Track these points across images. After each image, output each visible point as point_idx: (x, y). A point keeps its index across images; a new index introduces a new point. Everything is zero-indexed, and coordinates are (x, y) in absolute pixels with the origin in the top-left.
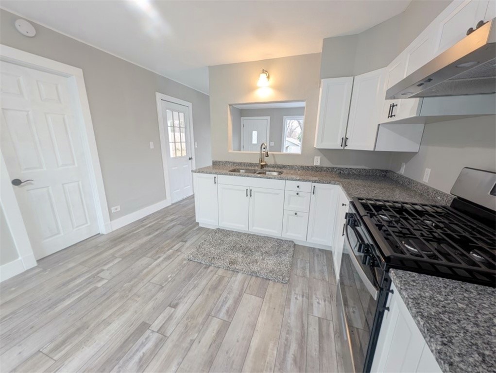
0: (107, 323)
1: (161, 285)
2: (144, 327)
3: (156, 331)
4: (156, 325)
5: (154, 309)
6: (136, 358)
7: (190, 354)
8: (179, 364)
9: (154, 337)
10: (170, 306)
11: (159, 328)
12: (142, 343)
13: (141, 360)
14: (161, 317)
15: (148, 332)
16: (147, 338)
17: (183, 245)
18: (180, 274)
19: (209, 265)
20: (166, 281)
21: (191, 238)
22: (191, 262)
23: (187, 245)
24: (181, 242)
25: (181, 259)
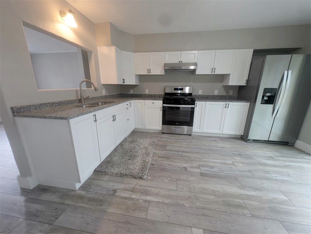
0: (214, 193)
1: (176, 181)
2: (202, 175)
3: (200, 169)
4: (198, 171)
5: (192, 176)
6: (212, 170)
7: (199, 157)
8: (204, 159)
9: (202, 168)
10: (186, 170)
11: (199, 169)
12: (207, 171)
13: (212, 168)
14: (194, 171)
15: (203, 172)
16: (205, 171)
17: (122, 190)
18: (162, 175)
19: (151, 164)
20: (172, 180)
21: (107, 188)
22: (148, 174)
23: (122, 186)
24: (116, 194)
25: (146, 182)
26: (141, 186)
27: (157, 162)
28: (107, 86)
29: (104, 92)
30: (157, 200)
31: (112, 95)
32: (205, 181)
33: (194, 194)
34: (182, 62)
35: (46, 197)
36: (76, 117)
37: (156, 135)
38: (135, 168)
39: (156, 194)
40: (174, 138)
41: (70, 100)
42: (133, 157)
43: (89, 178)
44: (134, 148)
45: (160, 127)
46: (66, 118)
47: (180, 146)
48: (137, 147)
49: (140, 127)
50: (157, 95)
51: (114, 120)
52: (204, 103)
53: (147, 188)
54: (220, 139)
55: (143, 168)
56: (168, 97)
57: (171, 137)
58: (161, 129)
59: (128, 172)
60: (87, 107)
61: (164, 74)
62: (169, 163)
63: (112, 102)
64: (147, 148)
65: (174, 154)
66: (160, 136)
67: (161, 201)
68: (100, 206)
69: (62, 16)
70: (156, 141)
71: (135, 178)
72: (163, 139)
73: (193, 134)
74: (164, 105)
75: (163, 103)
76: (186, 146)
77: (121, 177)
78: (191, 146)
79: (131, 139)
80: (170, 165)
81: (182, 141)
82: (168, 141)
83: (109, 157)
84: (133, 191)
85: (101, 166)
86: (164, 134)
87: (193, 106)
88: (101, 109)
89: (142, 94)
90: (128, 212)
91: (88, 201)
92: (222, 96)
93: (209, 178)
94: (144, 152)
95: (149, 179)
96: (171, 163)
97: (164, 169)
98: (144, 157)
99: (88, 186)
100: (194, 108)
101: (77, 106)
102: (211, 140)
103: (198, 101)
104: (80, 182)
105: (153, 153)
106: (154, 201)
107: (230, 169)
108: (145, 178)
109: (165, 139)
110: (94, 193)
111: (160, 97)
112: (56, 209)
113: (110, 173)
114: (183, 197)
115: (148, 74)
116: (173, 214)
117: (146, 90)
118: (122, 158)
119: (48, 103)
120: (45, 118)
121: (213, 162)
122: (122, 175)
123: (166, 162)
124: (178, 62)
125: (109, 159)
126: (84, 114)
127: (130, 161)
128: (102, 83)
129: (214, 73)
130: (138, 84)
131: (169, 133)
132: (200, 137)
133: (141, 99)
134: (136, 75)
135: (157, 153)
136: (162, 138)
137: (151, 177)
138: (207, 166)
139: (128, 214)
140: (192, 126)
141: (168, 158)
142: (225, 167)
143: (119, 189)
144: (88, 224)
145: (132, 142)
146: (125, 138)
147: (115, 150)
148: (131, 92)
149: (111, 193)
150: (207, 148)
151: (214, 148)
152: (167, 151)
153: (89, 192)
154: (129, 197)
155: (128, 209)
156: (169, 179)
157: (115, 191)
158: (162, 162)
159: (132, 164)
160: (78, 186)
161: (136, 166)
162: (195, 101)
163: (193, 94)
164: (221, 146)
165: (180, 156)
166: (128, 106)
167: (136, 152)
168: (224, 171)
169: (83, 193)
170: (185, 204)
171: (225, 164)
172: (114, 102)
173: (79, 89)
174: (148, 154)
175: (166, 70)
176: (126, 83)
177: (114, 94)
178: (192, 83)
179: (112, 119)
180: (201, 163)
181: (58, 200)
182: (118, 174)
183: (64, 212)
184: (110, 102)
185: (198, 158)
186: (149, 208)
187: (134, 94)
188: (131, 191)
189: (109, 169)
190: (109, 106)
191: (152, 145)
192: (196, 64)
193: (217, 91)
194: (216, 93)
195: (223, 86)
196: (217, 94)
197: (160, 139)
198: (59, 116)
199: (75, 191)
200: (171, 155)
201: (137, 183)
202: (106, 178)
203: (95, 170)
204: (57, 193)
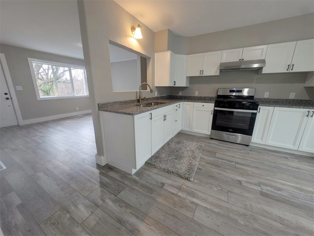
1: (228, 192)
3: (260, 187)
4: (258, 188)
5: (249, 192)
6: (279, 192)
8: (266, 176)
9: (264, 187)
10: (241, 184)
12: (272, 192)
13: (278, 190)
14: (252, 187)
15: (264, 191)
16: (268, 191)
17: (169, 185)
18: (211, 183)
19: (198, 168)
20: (222, 190)
21: (156, 180)
22: (195, 177)
23: (169, 182)
24: (164, 187)
25: (192, 185)
26: (187, 187)
27: (204, 168)
28: (159, 88)
29: (157, 94)
30: (205, 205)
31: (162, 97)
32: (268, 202)
33: (250, 213)
34: (243, 60)
35: (111, 174)
36: (139, 114)
37: (204, 140)
38: (181, 168)
39: (203, 199)
40: (225, 145)
41: (132, 100)
42: (179, 157)
43: (141, 168)
44: (181, 149)
45: (208, 131)
46: (132, 114)
47: (233, 155)
48: (184, 148)
49: (186, 129)
50: (207, 97)
51: (165, 120)
52: (271, 108)
53: (194, 191)
54: (294, 157)
55: (189, 170)
56: (221, 99)
57: (222, 145)
58: (210, 134)
59: (174, 170)
60: (144, 106)
61: (218, 75)
62: (219, 171)
63: (164, 103)
64: (193, 152)
65: (224, 163)
66: (208, 141)
67: (209, 207)
68: (151, 194)
69: (132, 31)
70: (203, 145)
71: (182, 177)
72: (211, 145)
73: (251, 144)
74: (216, 108)
75: (215, 106)
76: (241, 157)
77: (168, 173)
78: (248, 159)
79: (177, 140)
80: (220, 174)
81: (235, 151)
82: (218, 148)
83: (158, 153)
84: (179, 189)
85: (151, 159)
86: (213, 140)
87: (255, 111)
88: (156, 109)
89: (191, 96)
90: (175, 207)
91: (141, 186)
92: (301, 101)
93: (274, 201)
94: (191, 155)
95: (196, 183)
96: (221, 172)
97: (213, 176)
98: (190, 160)
99: (141, 174)
100: (255, 114)
101: (137, 105)
102: (279, 156)
103: (262, 106)
104: (136, 169)
105: (200, 157)
106: (202, 205)
107: (309, 198)
108: (191, 180)
109: (214, 146)
110: (146, 181)
111: (211, 99)
112: (119, 185)
113: (159, 168)
114: (235, 211)
115: (201, 75)
116: (223, 225)
117: (196, 92)
118: (169, 156)
119: (118, 102)
120: (118, 113)
121: (281, 184)
122: (169, 172)
123: (215, 170)
124: (238, 61)
125: (157, 155)
126: (144, 112)
127: (176, 161)
128: (156, 86)
129: (291, 71)
130: (188, 86)
131: (219, 139)
132: (262, 150)
133: (190, 101)
134: (187, 77)
135: (205, 158)
136: (210, 143)
137: (197, 181)
138: (271, 186)
139: (175, 209)
140: (252, 136)
141: (218, 166)
142: (301, 194)
143: (167, 184)
144: (141, 205)
145: (178, 143)
146: (172, 138)
147: (163, 148)
148: (180, 94)
149: (160, 185)
150: (273, 164)
151: (283, 167)
152: (216, 159)
153: (142, 179)
154: (176, 193)
155: (175, 204)
156: (219, 188)
157: (163, 184)
158: (211, 169)
159: (178, 164)
160: (134, 171)
161: (182, 167)
162: (258, 105)
163: (254, 97)
164: (295, 166)
165: (233, 167)
166: (177, 108)
167: (183, 153)
168: (298, 198)
169: (137, 178)
170: (238, 220)
171: (302, 190)
172: (165, 103)
173: (139, 91)
174: (194, 158)
175: (222, 71)
176: (177, 85)
177: (164, 95)
178: (256, 83)
179: (163, 118)
180: (261, 181)
181: (120, 179)
182: (166, 170)
183: (124, 189)
184: (161, 103)
185: (258, 174)
186: (196, 210)
187: (183, 96)
188: (178, 189)
189: (157, 163)
190: (162, 107)
191: (199, 149)
192: (263, 62)
193: (294, 94)
194: (292, 96)
195: (304, 87)
196: (293, 98)
197: (208, 144)
198: (128, 112)
199: (131, 175)
200: (221, 164)
201: (184, 183)
202: (155, 171)
203: (146, 162)
204: (119, 173)
